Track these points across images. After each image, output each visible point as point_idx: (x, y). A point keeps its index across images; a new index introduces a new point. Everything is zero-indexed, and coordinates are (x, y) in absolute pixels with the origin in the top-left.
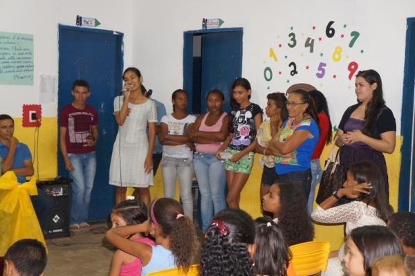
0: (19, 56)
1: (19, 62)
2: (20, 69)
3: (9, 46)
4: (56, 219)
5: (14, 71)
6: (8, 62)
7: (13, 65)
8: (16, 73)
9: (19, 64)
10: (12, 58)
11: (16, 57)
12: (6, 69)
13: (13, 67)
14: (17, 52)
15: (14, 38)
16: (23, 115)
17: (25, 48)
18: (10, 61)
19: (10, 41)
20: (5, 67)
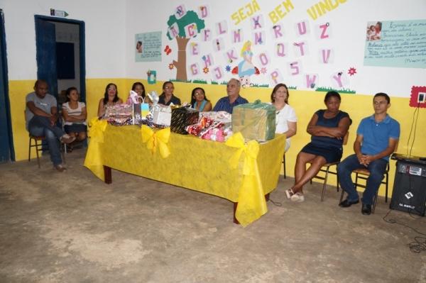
0: (413, 42)
1: (412, 47)
2: (413, 53)
3: (404, 33)
4: (409, 195)
5: (405, 55)
6: (400, 48)
7: (405, 50)
8: (408, 58)
9: (412, 49)
10: (406, 43)
11: (410, 42)
12: (397, 54)
13: (406, 52)
14: (411, 38)
15: (410, 25)
16: (411, 95)
17: (422, 33)
18: (404, 46)
19: (405, 28)
20: (396, 52)
